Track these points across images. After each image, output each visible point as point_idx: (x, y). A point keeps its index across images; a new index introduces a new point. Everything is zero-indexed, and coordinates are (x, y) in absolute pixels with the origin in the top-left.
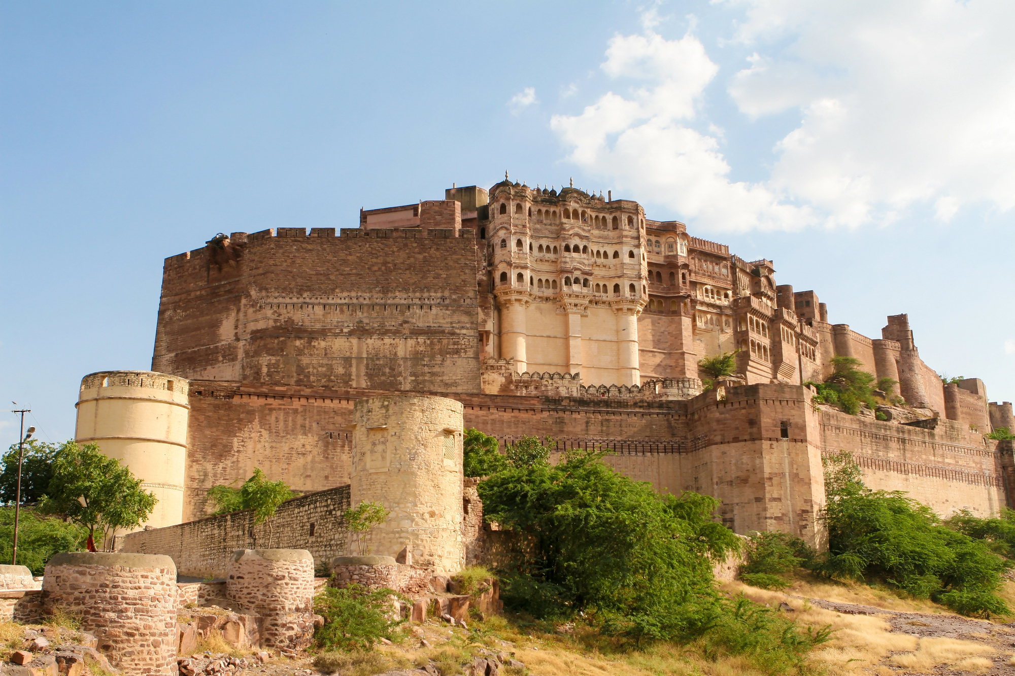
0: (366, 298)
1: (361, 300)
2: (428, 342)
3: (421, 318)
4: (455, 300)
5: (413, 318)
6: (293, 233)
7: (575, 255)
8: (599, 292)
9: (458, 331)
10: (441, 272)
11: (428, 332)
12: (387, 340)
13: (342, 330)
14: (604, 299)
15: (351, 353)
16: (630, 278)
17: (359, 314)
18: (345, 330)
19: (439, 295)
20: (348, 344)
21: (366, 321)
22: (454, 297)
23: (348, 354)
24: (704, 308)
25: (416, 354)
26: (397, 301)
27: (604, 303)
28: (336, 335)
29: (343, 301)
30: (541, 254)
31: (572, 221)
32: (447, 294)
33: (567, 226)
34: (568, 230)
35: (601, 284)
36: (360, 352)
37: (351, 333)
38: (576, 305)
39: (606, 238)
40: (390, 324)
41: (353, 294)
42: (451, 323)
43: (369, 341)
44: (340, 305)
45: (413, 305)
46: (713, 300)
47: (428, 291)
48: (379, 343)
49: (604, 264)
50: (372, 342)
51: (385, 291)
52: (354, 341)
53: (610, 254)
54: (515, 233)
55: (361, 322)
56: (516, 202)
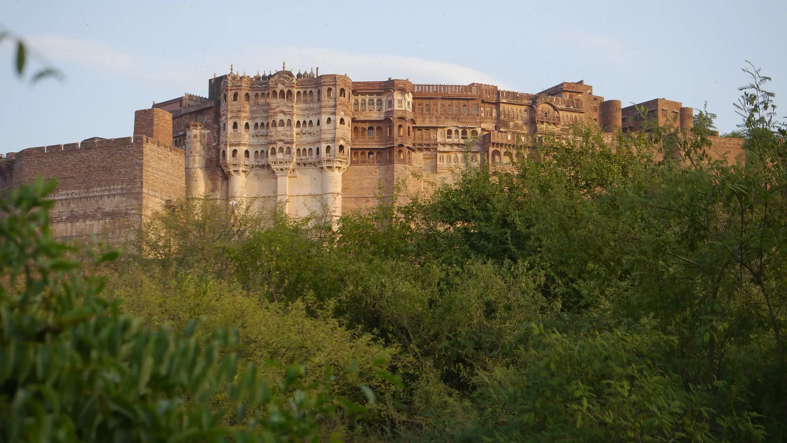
0: (76, 193)
1: (74, 195)
2: (112, 221)
3: (109, 205)
4: (129, 190)
5: (103, 205)
6: (35, 151)
7: (280, 129)
8: (306, 155)
9: (130, 212)
10: (122, 170)
11: (112, 215)
12: (88, 222)
13: (62, 218)
14: (310, 160)
15: (67, 233)
16: (327, 141)
17: (72, 205)
18: (64, 218)
19: (120, 187)
20: (65, 227)
21: (76, 210)
22: (129, 187)
23: (65, 234)
24: (447, 148)
25: (104, 229)
26: (95, 194)
27: (310, 163)
28: (58, 222)
29: (63, 197)
30: (257, 131)
31: (279, 100)
32: (124, 186)
33: (274, 106)
34: (275, 109)
35: (307, 149)
36: (72, 232)
37: (68, 219)
38: (282, 170)
39: (312, 109)
40: (90, 210)
41: (69, 192)
42: (126, 206)
43: (78, 224)
44: (62, 200)
45: (104, 196)
46: (457, 140)
47: (114, 184)
48: (83, 225)
49: (310, 131)
50: (79, 225)
51: (87, 188)
52: (69, 225)
53: (315, 122)
54: (231, 118)
55: (72, 211)
56: (233, 92)
